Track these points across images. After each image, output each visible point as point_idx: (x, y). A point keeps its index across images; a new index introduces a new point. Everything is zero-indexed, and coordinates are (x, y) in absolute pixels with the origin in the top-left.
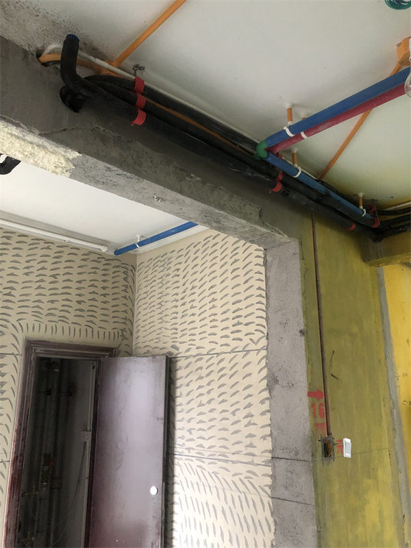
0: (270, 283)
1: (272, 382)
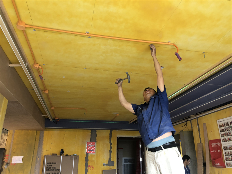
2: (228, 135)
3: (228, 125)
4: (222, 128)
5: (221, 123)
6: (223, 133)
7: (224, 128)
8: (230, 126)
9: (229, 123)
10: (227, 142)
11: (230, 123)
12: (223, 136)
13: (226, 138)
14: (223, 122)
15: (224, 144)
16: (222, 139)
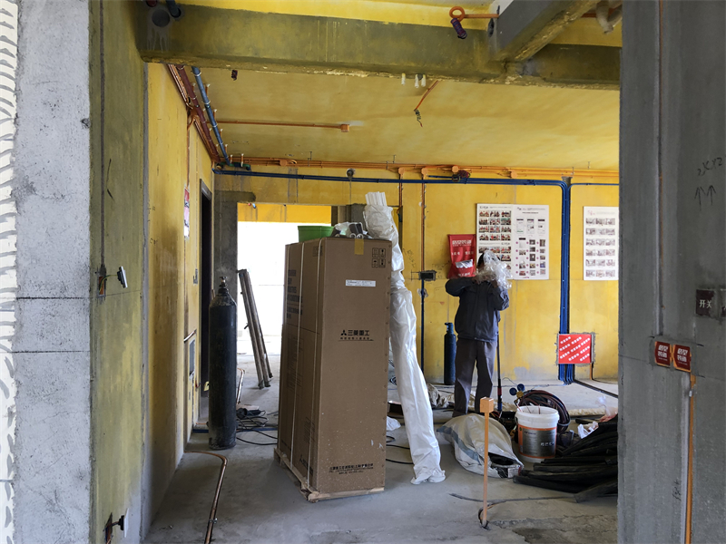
0: (26, 35)
1: (23, 190)
2: (492, 230)
3: (497, 215)
4: (484, 218)
5: (484, 211)
6: (484, 226)
7: (488, 218)
8: (501, 217)
9: (500, 213)
10: (489, 241)
11: (503, 213)
12: (483, 230)
13: (488, 234)
14: (489, 210)
15: (480, 244)
16: (479, 235)
